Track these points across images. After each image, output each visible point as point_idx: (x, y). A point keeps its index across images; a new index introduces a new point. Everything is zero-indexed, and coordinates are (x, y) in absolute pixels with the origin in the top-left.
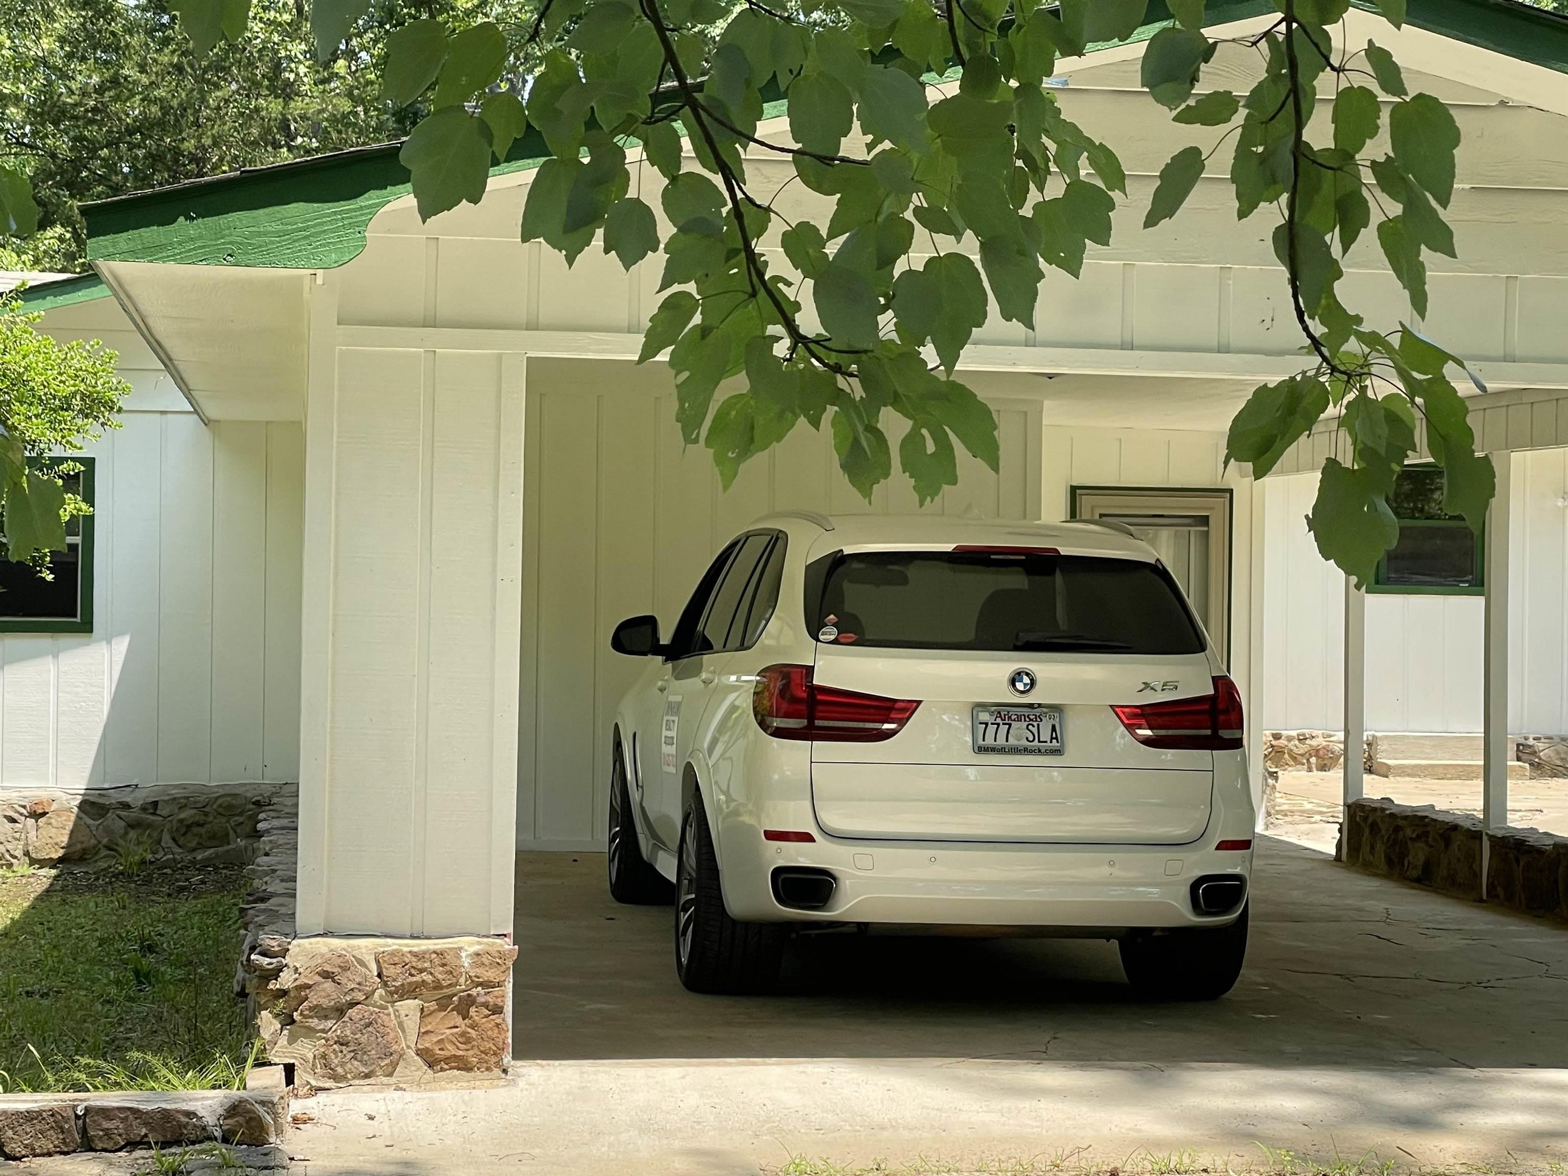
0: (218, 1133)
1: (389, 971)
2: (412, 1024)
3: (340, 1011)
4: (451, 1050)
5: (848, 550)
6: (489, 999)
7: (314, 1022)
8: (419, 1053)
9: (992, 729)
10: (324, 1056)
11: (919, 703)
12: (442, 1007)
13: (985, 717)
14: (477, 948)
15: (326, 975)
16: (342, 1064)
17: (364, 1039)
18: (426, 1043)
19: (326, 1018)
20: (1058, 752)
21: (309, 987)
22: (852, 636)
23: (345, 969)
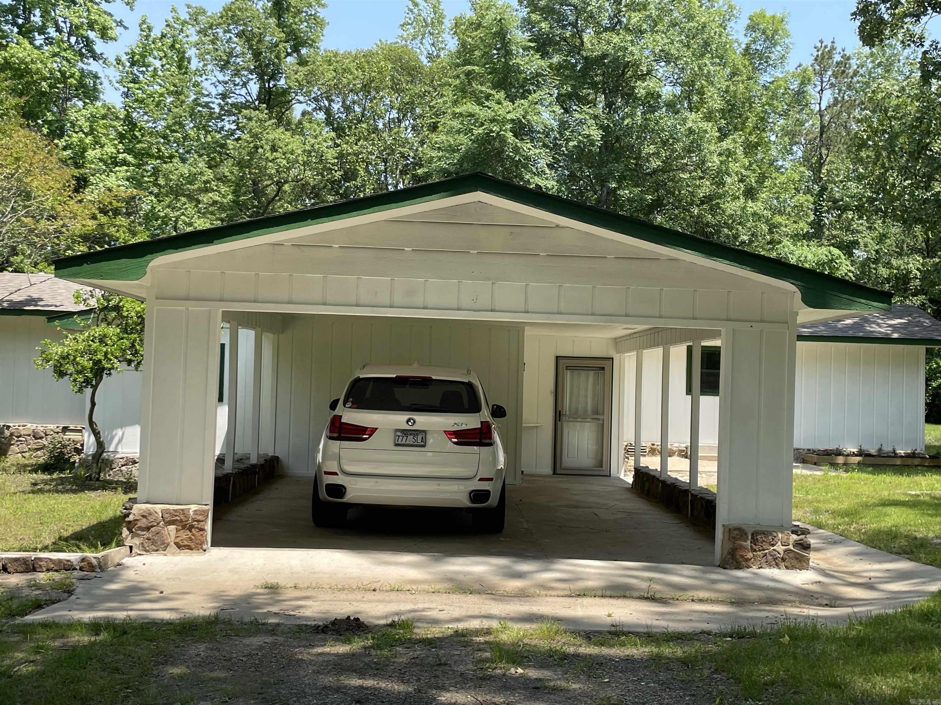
0: (78, 568)
1: (166, 516)
2: (173, 533)
3: (148, 529)
4: (186, 543)
5: (361, 376)
6: (199, 526)
7: (139, 532)
8: (175, 543)
9: (401, 438)
10: (142, 544)
11: (377, 429)
12: (183, 528)
13: (399, 434)
14: (196, 509)
15: (144, 516)
16: (148, 546)
17: (156, 538)
18: (178, 540)
19: (144, 531)
20: (424, 446)
21: (138, 520)
22: (356, 406)
23: (150, 514)
